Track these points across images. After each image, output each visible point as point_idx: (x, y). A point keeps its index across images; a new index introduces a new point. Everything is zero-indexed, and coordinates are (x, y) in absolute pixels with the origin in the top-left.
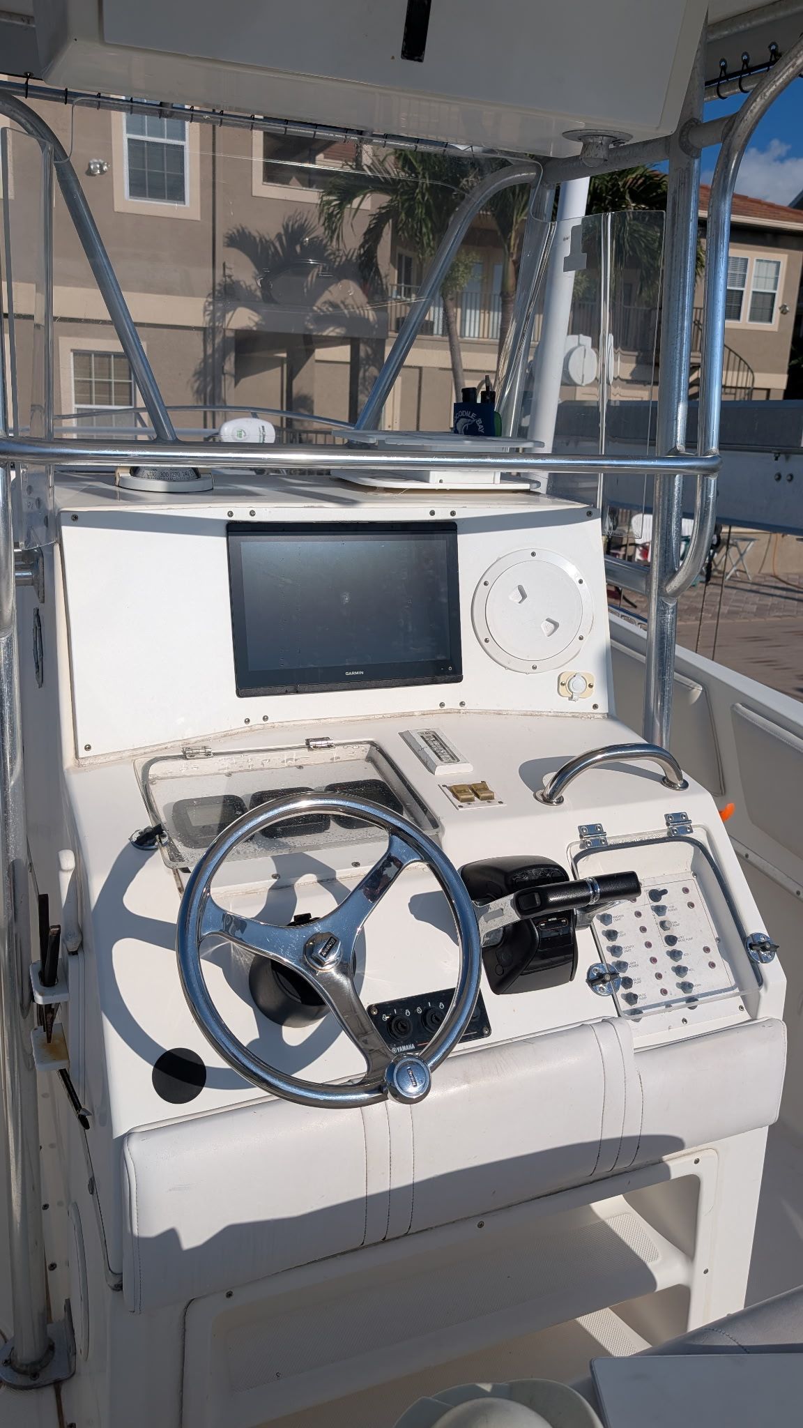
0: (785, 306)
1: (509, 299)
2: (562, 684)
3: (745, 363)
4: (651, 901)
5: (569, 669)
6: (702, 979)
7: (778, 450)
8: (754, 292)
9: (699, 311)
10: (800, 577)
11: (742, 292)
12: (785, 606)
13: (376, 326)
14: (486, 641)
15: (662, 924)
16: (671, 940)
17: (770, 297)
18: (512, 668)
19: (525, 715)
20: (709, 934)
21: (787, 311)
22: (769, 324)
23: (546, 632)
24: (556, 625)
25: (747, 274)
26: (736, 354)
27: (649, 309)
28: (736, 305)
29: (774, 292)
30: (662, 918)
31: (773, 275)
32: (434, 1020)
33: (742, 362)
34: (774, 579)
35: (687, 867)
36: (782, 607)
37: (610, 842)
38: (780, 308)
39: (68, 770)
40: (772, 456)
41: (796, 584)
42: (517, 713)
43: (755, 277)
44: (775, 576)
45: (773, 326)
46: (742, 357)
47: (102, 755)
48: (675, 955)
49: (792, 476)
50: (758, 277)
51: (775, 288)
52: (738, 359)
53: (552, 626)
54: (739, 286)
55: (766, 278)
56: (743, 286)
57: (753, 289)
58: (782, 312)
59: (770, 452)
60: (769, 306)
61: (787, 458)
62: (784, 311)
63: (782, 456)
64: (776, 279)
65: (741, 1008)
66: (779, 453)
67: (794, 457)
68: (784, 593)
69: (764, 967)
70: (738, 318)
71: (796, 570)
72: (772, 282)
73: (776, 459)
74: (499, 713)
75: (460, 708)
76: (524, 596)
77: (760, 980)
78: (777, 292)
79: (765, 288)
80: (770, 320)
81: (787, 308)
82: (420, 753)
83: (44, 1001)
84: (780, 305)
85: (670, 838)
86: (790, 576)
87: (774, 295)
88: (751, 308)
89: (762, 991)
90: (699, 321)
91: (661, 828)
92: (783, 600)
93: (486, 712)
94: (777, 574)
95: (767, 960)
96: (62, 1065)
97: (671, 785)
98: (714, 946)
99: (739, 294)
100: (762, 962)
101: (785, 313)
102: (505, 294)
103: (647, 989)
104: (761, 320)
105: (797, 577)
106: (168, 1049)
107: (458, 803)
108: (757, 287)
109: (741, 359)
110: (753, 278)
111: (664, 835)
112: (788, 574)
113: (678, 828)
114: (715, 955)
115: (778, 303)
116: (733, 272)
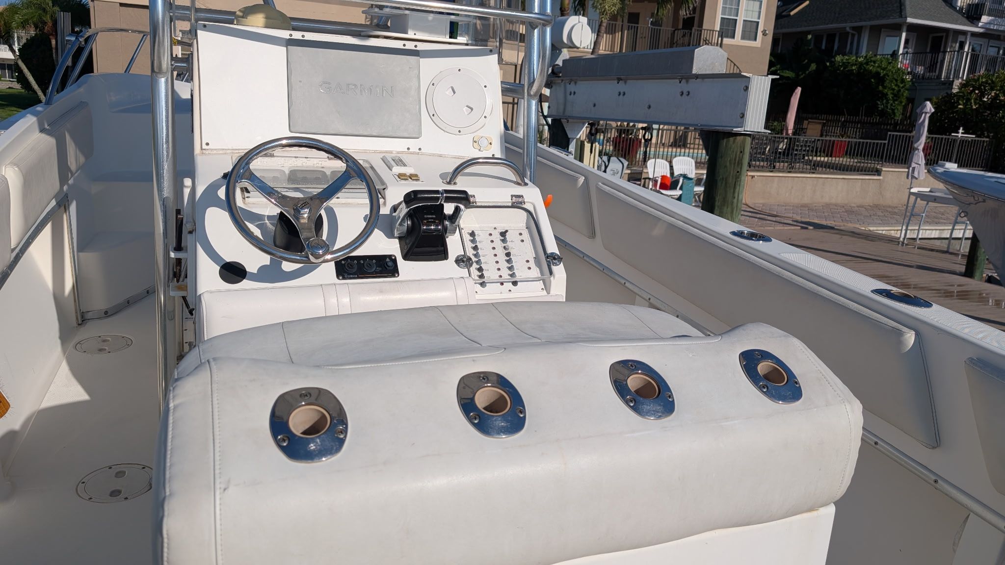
0: (766, 30)
1: (565, 12)
2: (475, 142)
3: (738, 67)
4: (500, 237)
5: (480, 133)
6: (521, 273)
7: (680, 76)
8: (744, 21)
9: (706, 31)
10: (763, 206)
11: (736, 20)
12: (748, 221)
13: (482, 33)
14: (433, 115)
15: (504, 247)
16: (508, 255)
17: (755, 24)
18: (448, 131)
19: (455, 158)
20: (531, 255)
21: (767, 34)
22: (754, 42)
23: (466, 113)
24: (472, 109)
25: (740, 8)
26: (732, 61)
27: (674, 29)
28: (733, 29)
29: (758, 20)
30: (505, 245)
31: (758, 10)
32: (368, 265)
33: (736, 67)
34: (745, 206)
35: (523, 225)
36: (747, 222)
37: (478, 204)
38: (762, 32)
39: (196, 155)
40: (678, 81)
41: (760, 209)
42: (451, 156)
43: (745, 10)
44: (746, 204)
45: (758, 43)
46: (736, 63)
47: (215, 149)
48: (509, 261)
49: (689, 92)
50: (747, 10)
51: (759, 18)
52: (733, 65)
53: (470, 110)
54: (734, 16)
55: (753, 11)
56: (737, 16)
57: (743, 18)
58: (763, 35)
59: (676, 79)
60: (754, 30)
61: (687, 82)
62: (764, 34)
63: (684, 81)
64: (760, 12)
65: (542, 289)
66: (682, 79)
67: (691, 81)
68: (750, 214)
69: (554, 268)
70: (733, 37)
71: (761, 201)
72: (757, 14)
73: (680, 82)
74: (440, 156)
75: (419, 151)
76: (454, 92)
77: (551, 273)
78: (760, 21)
79: (752, 18)
80: (755, 39)
81: (767, 32)
82: (388, 164)
83: (175, 255)
84: (762, 30)
85: (513, 206)
86: (756, 205)
87: (758, 23)
88: (742, 31)
89: (552, 278)
90: (706, 38)
91: (508, 201)
92: (748, 218)
93: (433, 155)
94: (747, 203)
95: (556, 265)
96: (183, 293)
97: (519, 184)
98: (532, 261)
99: (734, 21)
100: (553, 265)
101: (766, 35)
102: (563, 9)
103: (490, 273)
104: (749, 39)
105: (762, 205)
106: (228, 261)
107: (399, 180)
108: (746, 17)
109: (735, 65)
110: (744, 10)
111: (510, 204)
112: (755, 203)
113: (517, 203)
114: (532, 264)
115: (761, 28)
116: (730, 6)
